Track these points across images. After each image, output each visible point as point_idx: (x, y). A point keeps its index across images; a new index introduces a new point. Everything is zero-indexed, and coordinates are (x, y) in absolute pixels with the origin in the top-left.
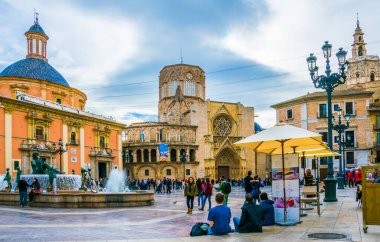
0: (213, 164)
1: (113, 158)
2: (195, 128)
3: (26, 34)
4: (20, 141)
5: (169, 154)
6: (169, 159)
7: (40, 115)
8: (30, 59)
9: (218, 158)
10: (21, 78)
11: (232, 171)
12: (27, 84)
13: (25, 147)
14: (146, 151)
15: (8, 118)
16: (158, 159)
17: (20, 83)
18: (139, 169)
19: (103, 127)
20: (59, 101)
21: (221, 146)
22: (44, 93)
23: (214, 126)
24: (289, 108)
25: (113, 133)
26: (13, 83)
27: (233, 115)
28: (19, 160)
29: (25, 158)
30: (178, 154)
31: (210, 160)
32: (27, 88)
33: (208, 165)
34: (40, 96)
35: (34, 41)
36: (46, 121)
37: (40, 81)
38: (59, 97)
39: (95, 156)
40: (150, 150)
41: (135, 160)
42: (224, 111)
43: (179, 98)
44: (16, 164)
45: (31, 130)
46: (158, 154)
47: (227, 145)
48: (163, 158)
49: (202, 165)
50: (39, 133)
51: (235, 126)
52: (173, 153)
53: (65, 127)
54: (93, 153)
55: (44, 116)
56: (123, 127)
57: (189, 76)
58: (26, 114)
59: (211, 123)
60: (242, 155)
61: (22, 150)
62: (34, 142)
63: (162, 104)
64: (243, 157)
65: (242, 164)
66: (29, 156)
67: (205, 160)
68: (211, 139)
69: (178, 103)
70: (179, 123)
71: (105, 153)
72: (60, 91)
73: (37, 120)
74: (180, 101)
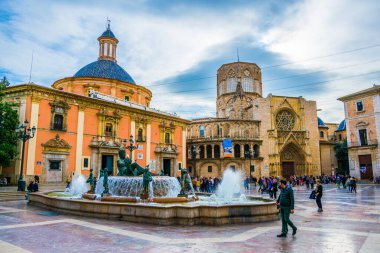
0: (278, 160)
1: (177, 155)
2: (258, 123)
3: (99, 39)
4: (91, 138)
5: (233, 150)
6: (232, 155)
7: (110, 112)
8: (102, 60)
9: (282, 154)
10: (93, 78)
11: (297, 168)
12: (98, 83)
13: (95, 144)
14: (209, 147)
15: (81, 115)
16: (222, 155)
17: (92, 83)
18: (202, 166)
19: (168, 123)
20: (127, 98)
21: (285, 141)
22: (114, 91)
23: (277, 121)
24: (359, 100)
25: (178, 129)
26: (86, 82)
27: (296, 109)
28: (89, 158)
29: (95, 155)
30: (242, 149)
31: (274, 155)
32: (98, 87)
33: (273, 161)
34: (110, 94)
35: (106, 45)
36: (116, 117)
37: (111, 80)
38: (127, 95)
39: (161, 153)
40: (213, 146)
41: (198, 157)
42: (286, 106)
43: (239, 93)
44: (86, 161)
45: (102, 127)
46: (222, 150)
47: (291, 140)
48: (227, 154)
49: (267, 161)
50: (109, 130)
51: (297, 121)
52: (237, 148)
53: (133, 124)
54: (159, 150)
55: (115, 113)
56: (187, 123)
57: (247, 73)
58: (97, 111)
59: (274, 118)
60: (307, 150)
61: (92, 147)
62: (104, 139)
63: (221, 100)
64: (308, 152)
65: (308, 160)
66: (98, 153)
67: (270, 156)
68: (275, 134)
69: (239, 99)
70: (240, 118)
71: (170, 149)
72: (128, 89)
73: (107, 116)
74: (241, 96)
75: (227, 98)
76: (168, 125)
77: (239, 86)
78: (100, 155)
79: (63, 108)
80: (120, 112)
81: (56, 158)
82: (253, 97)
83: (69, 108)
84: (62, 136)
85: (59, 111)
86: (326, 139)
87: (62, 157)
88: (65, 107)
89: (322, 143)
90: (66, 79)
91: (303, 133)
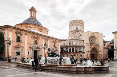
0: (90, 53)
1: (57, 51)
2: (83, 41)
3: (30, 10)
4: (30, 45)
7: (36, 36)
8: (31, 18)
9: (91, 51)
10: (29, 24)
11: (95, 56)
12: (31, 26)
13: (31, 47)
15: (26, 37)
17: (29, 26)
20: (41, 31)
21: (92, 47)
22: (36, 29)
23: (90, 40)
25: (58, 42)
26: (26, 26)
27: (96, 36)
28: (29, 51)
30: (78, 49)
31: (89, 51)
35: (32, 12)
37: (35, 25)
42: (93, 35)
45: (33, 41)
47: (94, 47)
49: (86, 53)
50: (36, 42)
51: (96, 40)
53: (43, 40)
55: (37, 37)
58: (32, 36)
59: (89, 39)
60: (99, 50)
61: (30, 48)
62: (34, 45)
63: (70, 33)
64: (100, 51)
65: (100, 53)
66: (32, 50)
67: (87, 52)
68: (89, 45)
69: (77, 32)
70: (77, 39)
71: (55, 49)
72: (41, 28)
73: (35, 38)
74: (78, 32)
75: (72, 32)
76: (54, 41)
77: (77, 28)
78: (33, 51)
79: (20, 34)
80: (39, 36)
81: (19, 51)
82: (81, 32)
83: (22, 34)
84: (20, 44)
85: (19, 35)
86: (105, 46)
87: (21, 51)
88: (21, 34)
89: (104, 48)
90: (19, 24)
91: (98, 44)
